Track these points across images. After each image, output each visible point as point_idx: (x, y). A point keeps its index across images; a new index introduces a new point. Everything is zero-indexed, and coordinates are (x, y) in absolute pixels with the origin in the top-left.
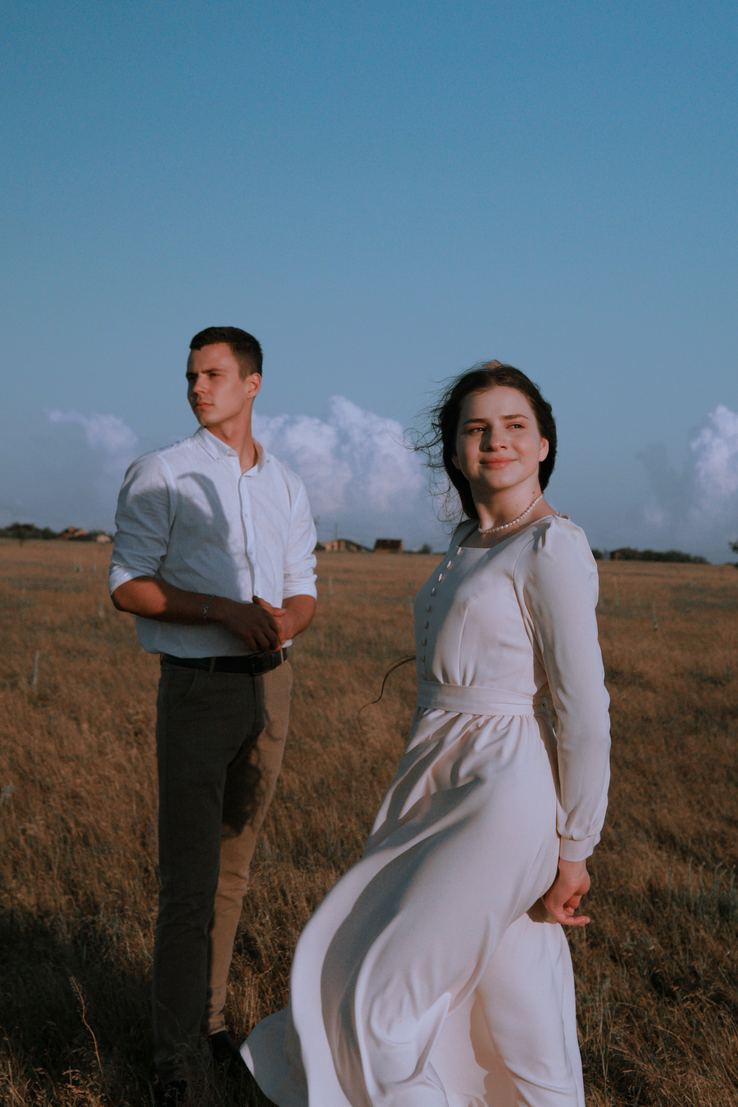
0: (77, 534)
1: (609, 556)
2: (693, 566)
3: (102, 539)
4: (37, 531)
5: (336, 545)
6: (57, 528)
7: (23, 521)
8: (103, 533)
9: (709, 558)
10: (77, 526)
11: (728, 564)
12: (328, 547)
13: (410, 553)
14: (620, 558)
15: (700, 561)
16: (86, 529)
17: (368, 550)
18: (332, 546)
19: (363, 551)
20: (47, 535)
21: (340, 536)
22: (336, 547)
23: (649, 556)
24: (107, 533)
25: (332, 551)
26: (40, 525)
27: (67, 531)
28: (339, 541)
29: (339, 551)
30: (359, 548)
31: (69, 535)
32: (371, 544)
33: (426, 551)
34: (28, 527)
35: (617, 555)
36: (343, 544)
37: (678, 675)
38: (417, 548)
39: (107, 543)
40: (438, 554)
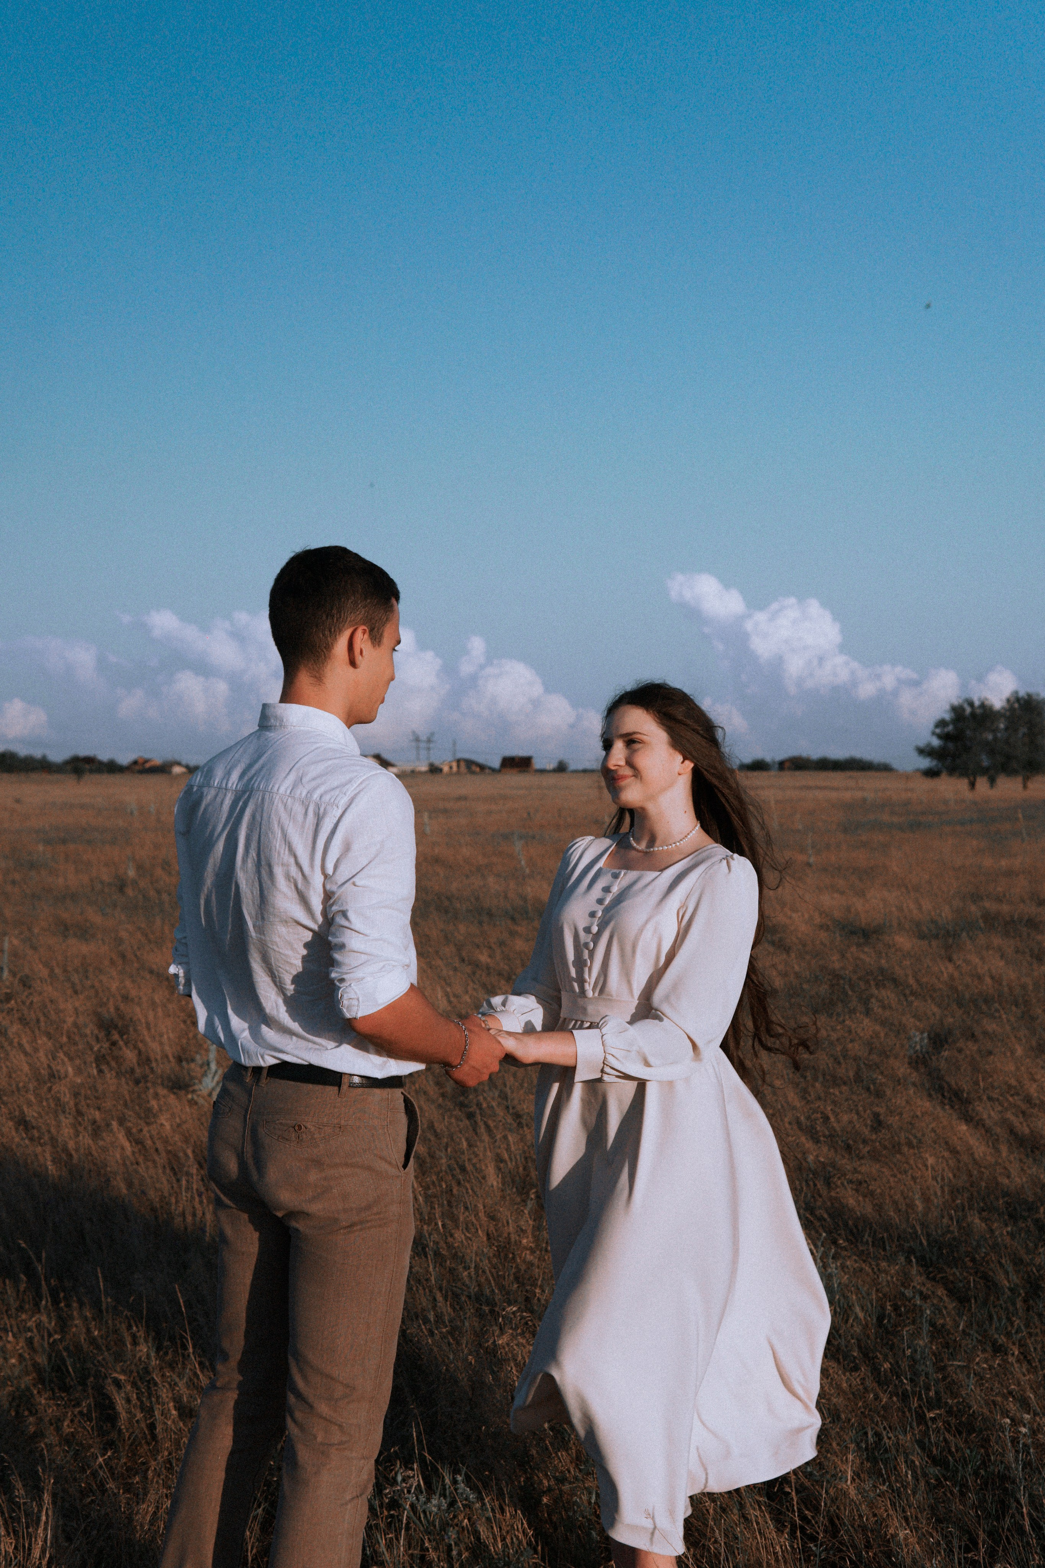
0: (147, 765)
1: (777, 766)
2: (878, 774)
3: (177, 770)
4: (101, 763)
5: (454, 765)
6: (124, 759)
7: (83, 753)
8: (179, 764)
9: (895, 765)
10: (147, 756)
11: (918, 770)
12: (446, 769)
13: (542, 771)
14: (790, 769)
15: (885, 768)
16: (158, 761)
17: (493, 770)
18: (451, 768)
19: (487, 771)
20: (112, 768)
21: (460, 755)
22: (455, 769)
23: (825, 765)
24: (184, 762)
25: (451, 774)
26: (104, 756)
27: (135, 763)
28: (458, 761)
29: (458, 773)
30: (482, 767)
31: (137, 768)
32: (496, 763)
33: (561, 768)
34: (90, 761)
35: (787, 765)
36: (462, 764)
37: (822, 927)
38: (551, 766)
39: (183, 774)
40: (576, 772)
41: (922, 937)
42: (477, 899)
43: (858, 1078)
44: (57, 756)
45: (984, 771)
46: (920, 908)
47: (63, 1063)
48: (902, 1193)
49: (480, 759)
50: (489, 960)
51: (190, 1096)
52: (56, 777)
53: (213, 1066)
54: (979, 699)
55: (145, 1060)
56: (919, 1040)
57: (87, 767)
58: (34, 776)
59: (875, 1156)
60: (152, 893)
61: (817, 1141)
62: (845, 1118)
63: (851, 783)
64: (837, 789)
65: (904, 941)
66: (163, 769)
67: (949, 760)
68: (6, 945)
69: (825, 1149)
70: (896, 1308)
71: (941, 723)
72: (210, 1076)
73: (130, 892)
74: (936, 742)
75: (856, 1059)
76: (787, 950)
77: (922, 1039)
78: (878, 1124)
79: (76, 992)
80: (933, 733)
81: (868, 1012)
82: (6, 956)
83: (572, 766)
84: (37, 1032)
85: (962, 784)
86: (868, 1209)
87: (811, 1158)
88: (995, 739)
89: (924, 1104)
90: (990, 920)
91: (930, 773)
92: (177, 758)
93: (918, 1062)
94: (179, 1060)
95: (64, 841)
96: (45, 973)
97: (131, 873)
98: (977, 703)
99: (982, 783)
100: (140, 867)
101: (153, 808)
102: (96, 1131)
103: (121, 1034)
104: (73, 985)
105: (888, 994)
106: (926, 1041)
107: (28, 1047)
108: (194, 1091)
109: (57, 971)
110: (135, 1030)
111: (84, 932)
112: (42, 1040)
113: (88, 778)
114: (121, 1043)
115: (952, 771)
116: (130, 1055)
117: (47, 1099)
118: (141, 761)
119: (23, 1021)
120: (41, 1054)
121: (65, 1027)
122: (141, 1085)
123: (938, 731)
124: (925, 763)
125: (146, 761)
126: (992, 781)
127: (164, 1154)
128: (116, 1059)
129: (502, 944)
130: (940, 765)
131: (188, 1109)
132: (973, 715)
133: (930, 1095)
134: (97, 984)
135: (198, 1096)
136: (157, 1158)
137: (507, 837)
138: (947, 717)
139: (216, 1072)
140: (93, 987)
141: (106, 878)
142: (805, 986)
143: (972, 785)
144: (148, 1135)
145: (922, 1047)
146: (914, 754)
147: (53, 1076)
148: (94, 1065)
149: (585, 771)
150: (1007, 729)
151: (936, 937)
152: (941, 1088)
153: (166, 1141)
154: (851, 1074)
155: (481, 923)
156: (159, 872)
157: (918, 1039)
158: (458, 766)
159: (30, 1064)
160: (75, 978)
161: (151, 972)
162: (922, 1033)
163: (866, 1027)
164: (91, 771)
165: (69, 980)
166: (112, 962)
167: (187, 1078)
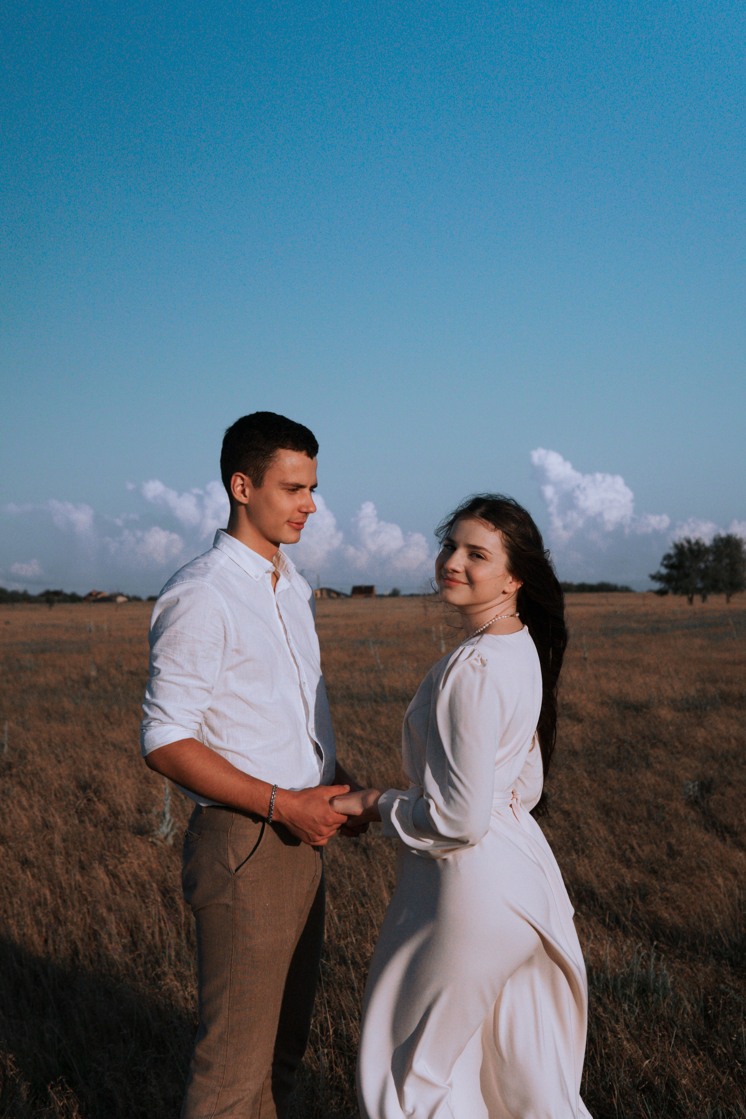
0: (99, 596)
2: (622, 594)
3: (120, 599)
4: (66, 595)
5: (319, 593)
6: (82, 592)
7: (53, 588)
8: (121, 595)
9: (634, 587)
10: (98, 589)
11: (650, 591)
13: (382, 596)
15: (626, 590)
16: (107, 592)
17: (346, 596)
19: (342, 597)
20: (74, 599)
21: (323, 586)
22: (319, 595)
24: (125, 593)
26: (68, 590)
27: (90, 595)
28: (321, 590)
29: (322, 598)
30: (338, 594)
31: (92, 598)
32: (348, 591)
33: (395, 594)
34: (57, 593)
36: (325, 593)
37: (603, 704)
38: (387, 592)
39: (125, 602)
40: (405, 596)
41: (679, 711)
42: (348, 688)
43: (650, 816)
44: (35, 591)
45: (699, 591)
46: (673, 688)
47: (53, 816)
48: (701, 906)
49: (337, 588)
50: (362, 732)
51: (150, 840)
52: (33, 606)
53: (168, 816)
54: (694, 538)
55: (115, 813)
56: (692, 788)
57: (56, 598)
58: (18, 605)
59: (675, 878)
60: (109, 688)
61: (628, 867)
62: (647, 849)
63: (604, 601)
64: (594, 605)
65: (666, 713)
66: (110, 599)
67: (674, 584)
68: (6, 728)
69: (636, 873)
70: (716, 1001)
71: (668, 557)
72: (166, 824)
73: (93, 687)
74: (664, 571)
75: (646, 802)
76: (580, 721)
77: (694, 787)
78: (672, 853)
79: (59, 762)
80: (662, 564)
81: (649, 766)
82: (6, 734)
83: (403, 592)
84: (32, 791)
85: (684, 599)
86: (678, 921)
87: (628, 880)
88: (706, 567)
89: (703, 837)
90: (725, 698)
91: (661, 593)
92: (121, 591)
93: (693, 803)
94: (140, 811)
95: (43, 651)
96: (35, 747)
97: (94, 673)
98: (693, 541)
99: (697, 599)
100: (99, 669)
101: (105, 627)
102: (83, 868)
103: (95, 792)
104: (57, 756)
105: (661, 753)
106: (696, 788)
107: (25, 803)
108: (153, 836)
109: (44, 746)
110: (106, 790)
111: (64, 717)
112: (36, 798)
113: (57, 607)
114: (95, 799)
115: (676, 591)
116: (102, 808)
117: (43, 845)
118: (94, 594)
119: (21, 784)
120: (36, 810)
121: (53, 788)
122: (113, 831)
123: (665, 562)
124: (657, 586)
125: (99, 593)
126: (704, 598)
127: (134, 886)
128: (92, 811)
129: (370, 721)
130: (667, 587)
131: (150, 850)
132: (691, 550)
133: (706, 829)
134: (75, 756)
135: (157, 839)
136: (129, 889)
137: (363, 643)
138: (672, 552)
139: (170, 821)
140: (71, 757)
141: (75, 677)
142: (599, 748)
143: (691, 601)
144: (121, 870)
145: (694, 792)
146: (649, 579)
147: (46, 825)
148: (76, 817)
149: (412, 596)
150: (714, 560)
151: (688, 710)
152: (714, 824)
153: (135, 875)
154: (645, 814)
155: (352, 705)
156: (113, 671)
157: (691, 786)
158: (322, 594)
159: (28, 818)
160: (58, 751)
161: (114, 746)
162: (694, 782)
163: (648, 778)
164: (59, 601)
165: (53, 752)
166: (84, 739)
167: (148, 826)
